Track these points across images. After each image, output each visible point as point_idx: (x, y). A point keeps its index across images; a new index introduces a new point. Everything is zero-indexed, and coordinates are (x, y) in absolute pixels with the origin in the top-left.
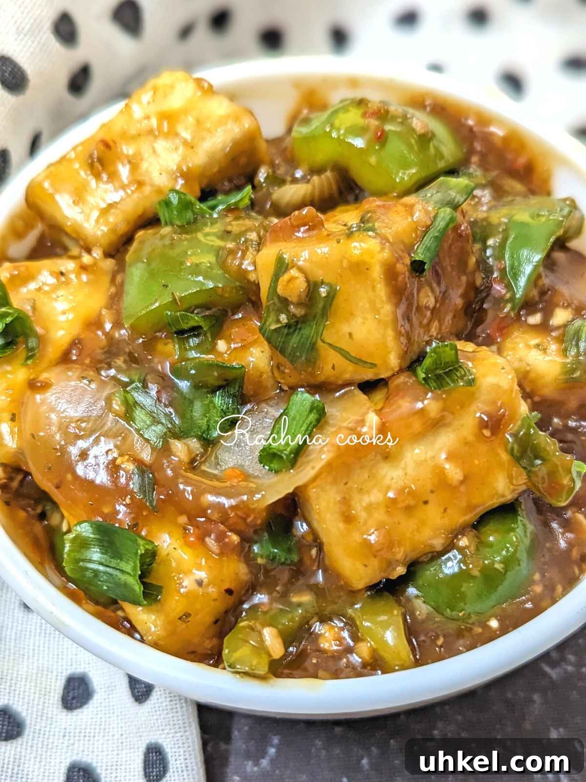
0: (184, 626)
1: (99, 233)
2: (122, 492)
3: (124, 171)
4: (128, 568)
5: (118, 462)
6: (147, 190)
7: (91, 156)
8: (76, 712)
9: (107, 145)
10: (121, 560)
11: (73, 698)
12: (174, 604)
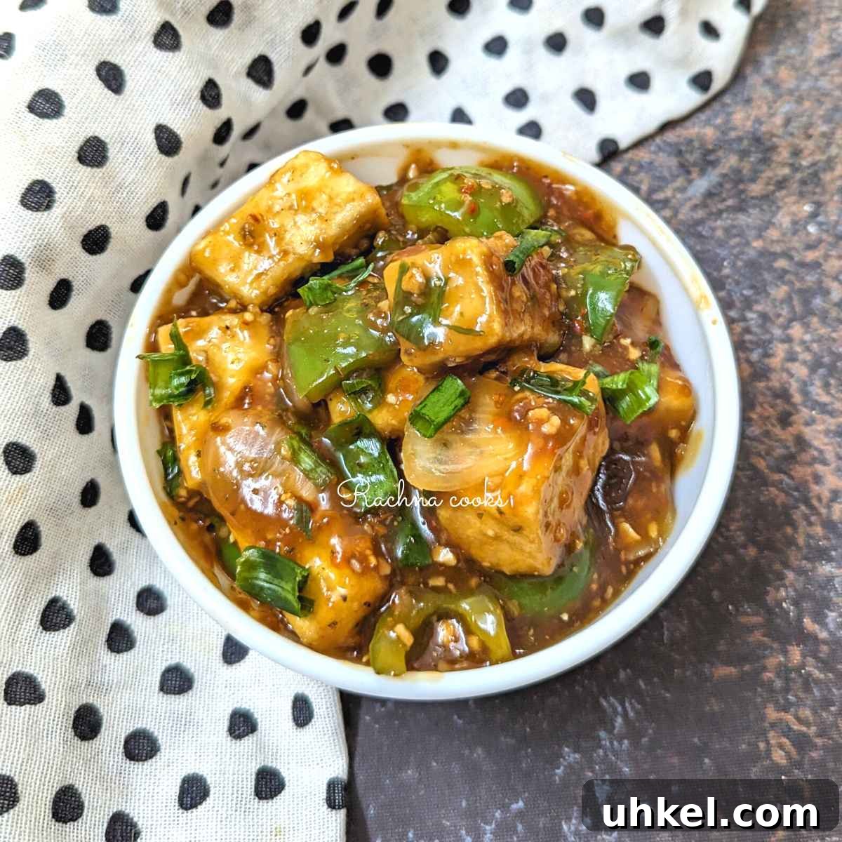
0: (332, 631)
1: (253, 295)
2: (282, 523)
3: (271, 242)
4: (288, 587)
5: (283, 498)
6: (291, 258)
7: (243, 229)
8: (234, 666)
9: (256, 219)
10: (282, 579)
11: (232, 654)
12: (324, 613)
